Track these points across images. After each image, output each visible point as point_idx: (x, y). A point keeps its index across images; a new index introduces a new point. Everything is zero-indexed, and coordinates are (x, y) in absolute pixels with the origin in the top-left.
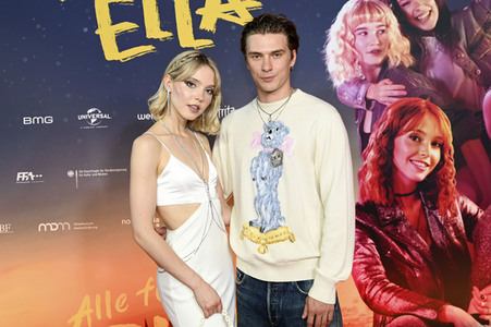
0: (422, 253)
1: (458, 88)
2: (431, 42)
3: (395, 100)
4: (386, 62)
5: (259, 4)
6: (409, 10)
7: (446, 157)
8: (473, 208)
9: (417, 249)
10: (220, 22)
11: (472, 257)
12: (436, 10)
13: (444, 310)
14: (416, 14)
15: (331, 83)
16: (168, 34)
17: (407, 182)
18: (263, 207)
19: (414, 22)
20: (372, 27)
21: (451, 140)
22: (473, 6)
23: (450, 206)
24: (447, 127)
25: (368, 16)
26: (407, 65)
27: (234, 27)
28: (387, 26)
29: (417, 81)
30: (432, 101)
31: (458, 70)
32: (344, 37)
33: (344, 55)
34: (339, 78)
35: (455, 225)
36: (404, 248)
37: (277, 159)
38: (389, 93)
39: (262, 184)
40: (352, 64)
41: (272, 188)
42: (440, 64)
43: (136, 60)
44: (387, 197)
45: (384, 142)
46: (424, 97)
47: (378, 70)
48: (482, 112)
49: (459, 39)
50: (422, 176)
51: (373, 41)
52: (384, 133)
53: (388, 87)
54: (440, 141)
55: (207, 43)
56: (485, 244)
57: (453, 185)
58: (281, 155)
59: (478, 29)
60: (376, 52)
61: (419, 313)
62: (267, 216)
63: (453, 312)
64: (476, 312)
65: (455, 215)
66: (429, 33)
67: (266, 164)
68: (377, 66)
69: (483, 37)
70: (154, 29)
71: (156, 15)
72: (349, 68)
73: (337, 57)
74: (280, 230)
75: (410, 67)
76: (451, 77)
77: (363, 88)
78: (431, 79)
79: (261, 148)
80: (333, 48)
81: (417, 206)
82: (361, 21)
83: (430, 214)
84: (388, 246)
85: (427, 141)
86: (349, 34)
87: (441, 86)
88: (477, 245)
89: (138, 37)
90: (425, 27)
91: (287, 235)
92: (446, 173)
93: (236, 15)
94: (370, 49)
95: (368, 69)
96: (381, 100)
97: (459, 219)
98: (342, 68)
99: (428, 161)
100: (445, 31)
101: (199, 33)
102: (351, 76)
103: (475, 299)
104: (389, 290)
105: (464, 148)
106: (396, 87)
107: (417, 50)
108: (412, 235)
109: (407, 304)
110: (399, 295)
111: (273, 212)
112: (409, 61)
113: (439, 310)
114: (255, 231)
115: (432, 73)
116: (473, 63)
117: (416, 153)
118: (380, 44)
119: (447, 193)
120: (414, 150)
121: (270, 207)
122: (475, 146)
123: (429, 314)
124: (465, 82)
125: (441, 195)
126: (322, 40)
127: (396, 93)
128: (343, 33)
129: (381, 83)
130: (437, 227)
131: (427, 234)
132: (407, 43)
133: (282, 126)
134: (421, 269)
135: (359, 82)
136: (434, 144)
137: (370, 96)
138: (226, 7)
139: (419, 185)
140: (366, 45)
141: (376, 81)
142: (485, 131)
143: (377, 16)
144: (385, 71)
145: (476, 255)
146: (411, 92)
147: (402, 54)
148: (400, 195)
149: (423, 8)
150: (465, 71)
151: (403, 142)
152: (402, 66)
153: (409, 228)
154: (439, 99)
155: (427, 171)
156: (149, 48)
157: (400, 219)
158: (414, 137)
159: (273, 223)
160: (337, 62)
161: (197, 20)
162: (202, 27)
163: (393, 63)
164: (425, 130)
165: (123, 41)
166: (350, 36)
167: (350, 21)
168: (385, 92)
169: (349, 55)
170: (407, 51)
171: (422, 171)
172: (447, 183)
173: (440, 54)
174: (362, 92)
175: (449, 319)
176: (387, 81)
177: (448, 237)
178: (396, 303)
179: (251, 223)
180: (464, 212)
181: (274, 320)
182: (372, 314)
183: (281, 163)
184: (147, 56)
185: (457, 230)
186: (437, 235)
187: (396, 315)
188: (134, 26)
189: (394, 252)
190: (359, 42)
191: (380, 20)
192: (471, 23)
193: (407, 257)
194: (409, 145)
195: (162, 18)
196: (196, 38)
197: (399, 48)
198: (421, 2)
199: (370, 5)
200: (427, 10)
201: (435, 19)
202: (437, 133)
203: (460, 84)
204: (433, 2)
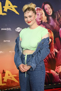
2: (51, 18)
4: (42, 21)
5: (17, 7)
6: (47, 11)
7: (52, 41)
8: (57, 51)
9: (46, 59)
10: (8, 10)
11: (56, 60)
12: (52, 11)
20: (40, 14)
22: (59, 11)
23: (53, 50)
24: (53, 35)
25: (39, 11)
26: (46, 22)
27: (11, 11)
28: (42, 14)
29: (48, 25)
30: (50, 29)
31: (55, 24)
35: (53, 54)
42: (52, 22)
47: (40, 23)
48: (59, 32)
49: (56, 18)
55: (5, 14)
59: (59, 16)
60: (40, 19)
63: (52, 71)
64: (56, 71)
65: (53, 52)
66: (50, 16)
68: (40, 22)
76: (54, 25)
87: (52, 27)
88: (57, 58)
90: (50, 15)
92: (52, 44)
93: (12, 8)
94: (39, 18)
95: (38, 22)
97: (54, 53)
100: (53, 16)
103: (56, 69)
105: (56, 39)
107: (48, 19)
112: (46, 21)
113: (50, 71)
115: (50, 24)
116: (58, 23)
118: (41, 17)
119: (52, 48)
122: (58, 39)
123: (48, 72)
132: (46, 17)
134: (47, 63)
136: (50, 38)
138: (10, 7)
141: (40, 25)
142: (60, 36)
143: (40, 11)
144: (42, 23)
145: (57, 60)
149: (49, 11)
150: (57, 24)
152: (45, 22)
154: (52, 29)
162: (4, 10)
163: (43, 21)
170: (46, 19)
173: (52, 20)
176: (42, 25)
177: (52, 57)
180: (55, 52)
185: (54, 55)
186: (50, 56)
191: (41, 12)
196: (3, 13)
197: (45, 18)
198: (49, 9)
199: (39, 9)
200: (50, 11)
201: (51, 13)
202: (51, 36)
203: (55, 26)
204: (51, 10)
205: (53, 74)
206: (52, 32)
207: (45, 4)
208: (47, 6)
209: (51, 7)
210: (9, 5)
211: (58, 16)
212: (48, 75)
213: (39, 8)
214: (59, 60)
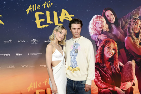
0: (110, 74)
1: (119, 37)
2: (113, 26)
3: (104, 39)
4: (103, 30)
5: (74, 16)
6: (108, 18)
7: (116, 52)
8: (122, 64)
9: (109, 74)
10: (64, 20)
11: (121, 75)
12: (114, 18)
13: (114, 88)
14: (110, 19)
15: (90, 35)
16: (52, 22)
17: (107, 58)
18: (73, 62)
19: (109, 21)
20: (100, 22)
21: (117, 48)
22: (123, 18)
23: (116, 64)
24: (116, 46)
25: (99, 19)
26: (107, 31)
27: (68, 21)
28: (103, 22)
29: (110, 35)
30: (113, 39)
31: (119, 32)
32: (93, 24)
33: (93, 28)
34: (92, 34)
35: (117, 68)
36: (106, 73)
37: (76, 51)
38: (103, 37)
39: (73, 57)
40: (95, 30)
41: (75, 58)
42: (115, 31)
43: (45, 28)
44: (102, 61)
45: (102, 49)
46: (111, 38)
47: (101, 32)
48: (124, 42)
49: (120, 25)
50: (110, 57)
51: (100, 25)
52: (102, 47)
53: (103, 36)
54: (115, 49)
55: (61, 24)
56: (124, 73)
57: (117, 59)
58: (77, 50)
59: (124, 23)
60: (101, 28)
61: (109, 88)
62: (74, 65)
64: (122, 88)
65: (118, 66)
66: (113, 24)
67: (74, 52)
68: (101, 31)
69: (125, 25)
70: (49, 21)
71: (50, 18)
72: (94, 31)
73: (91, 29)
74: (76, 68)
75: (108, 31)
76: (117, 34)
77: (97, 36)
78: (113, 34)
79: (73, 49)
80: (91, 26)
81: (109, 64)
82: (97, 20)
83: (112, 65)
84: (102, 73)
85: (112, 49)
86: (94, 23)
87: (115, 36)
88: (122, 73)
89: (45, 23)
90: (112, 22)
91: (78, 69)
92: (116, 56)
93: (68, 18)
94: (99, 27)
95: (98, 32)
96: (101, 39)
97: (119, 67)
98: (92, 31)
99: (112, 53)
100: (116, 23)
101: (59, 22)
102: (94, 33)
103: (122, 85)
104: (102, 83)
105: (120, 50)
106: (105, 36)
107: (110, 27)
108: (108, 70)
109: (106, 86)
110: (104, 84)
111: (75, 64)
112: (108, 30)
113: (113, 88)
114: (71, 68)
115: (113, 33)
116: (123, 31)
117: (109, 51)
118: (101, 26)
119: (116, 61)
120: (108, 51)
121: (74, 62)
123: (111, 89)
124: (121, 35)
125: (115, 61)
126: (88, 25)
127: (105, 37)
128: (93, 23)
129: (101, 35)
130: (113, 68)
131: (111, 70)
132: (108, 26)
133: (78, 44)
134: (109, 78)
135: (96, 34)
136: (113, 49)
137: (99, 38)
138: (66, 16)
139: (110, 59)
140: (98, 26)
141: (100, 34)
144: (102, 32)
145: (122, 75)
146: (108, 37)
147: (106, 28)
148: (105, 61)
149: (111, 18)
150: (121, 33)
151: (106, 49)
152: (106, 31)
153: (107, 69)
154: (115, 39)
155: (111, 55)
156: (48, 25)
157: (105, 67)
158: (109, 48)
159: (75, 66)
160: (91, 30)
161: (59, 19)
162: (60, 21)
164: (111, 46)
165: (42, 24)
166: (94, 24)
167: (94, 20)
168: (102, 37)
169: (94, 28)
170: (108, 28)
171: (110, 55)
172: (116, 58)
173: (115, 29)
174: (97, 37)
175: (116, 90)
176: (103, 34)
177: (116, 71)
178: (103, 86)
179: (70, 66)
180: (120, 65)
181: (75, 89)
182: (98, 88)
183: (77, 52)
184: (47, 27)
185: (118, 69)
186: (113, 70)
187: (103, 89)
188: (44, 20)
189: (103, 74)
190: (97, 25)
191: (101, 20)
192: (122, 22)
193: (106, 75)
194: (107, 49)
195: (51, 18)
196: (59, 23)
197: (106, 27)
198: (111, 16)
199: (99, 17)
200: (113, 18)
201: (114, 20)
202: (114, 47)
203: (119, 35)
204: (114, 16)
205: (118, 91)
206: (115, 43)
207: (106, 10)
208: (109, 13)
209: (113, 14)
210: (66, 15)
211: (122, 23)
212: (111, 93)
213: (99, 15)
214: (125, 75)
